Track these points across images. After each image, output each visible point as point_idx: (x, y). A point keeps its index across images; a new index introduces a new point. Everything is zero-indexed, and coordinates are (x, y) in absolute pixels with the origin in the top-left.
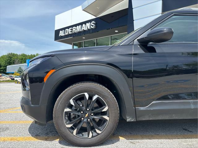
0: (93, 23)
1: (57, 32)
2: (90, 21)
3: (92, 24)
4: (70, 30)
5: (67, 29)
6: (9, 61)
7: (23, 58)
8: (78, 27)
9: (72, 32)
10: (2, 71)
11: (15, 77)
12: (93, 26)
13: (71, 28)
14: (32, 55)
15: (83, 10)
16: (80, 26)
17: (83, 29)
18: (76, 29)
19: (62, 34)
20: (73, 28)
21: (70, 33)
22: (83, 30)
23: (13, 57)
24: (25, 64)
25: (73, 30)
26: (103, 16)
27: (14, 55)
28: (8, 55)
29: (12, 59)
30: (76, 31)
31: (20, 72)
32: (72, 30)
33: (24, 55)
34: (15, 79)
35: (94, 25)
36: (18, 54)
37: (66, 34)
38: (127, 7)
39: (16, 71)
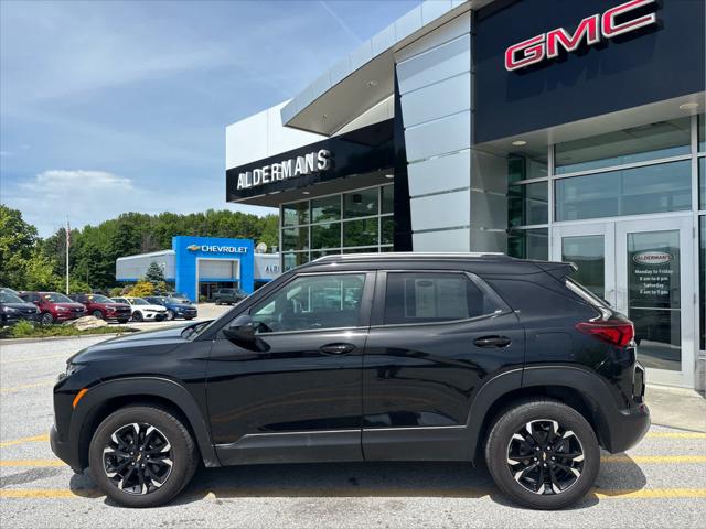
0: (322, 155)
1: (232, 176)
2: (313, 148)
3: (321, 159)
4: (266, 171)
5: (258, 170)
6: (123, 239)
7: (167, 227)
8: (283, 163)
9: (270, 177)
10: (104, 272)
11: (135, 302)
12: (322, 163)
13: (267, 167)
14: (192, 215)
15: (286, 125)
16: (290, 161)
17: (297, 170)
18: (280, 170)
19: (244, 183)
20: (273, 166)
21: (265, 181)
22: (298, 172)
23: (136, 227)
24: (169, 252)
25: (273, 172)
26: (348, 133)
27: (136, 219)
28: (121, 220)
29: (133, 232)
30: (280, 176)
31: (154, 278)
32: (269, 171)
33: (169, 218)
34: (134, 308)
35: (324, 160)
36: (152, 214)
37: (255, 184)
38: (392, 115)
39: (142, 275)
